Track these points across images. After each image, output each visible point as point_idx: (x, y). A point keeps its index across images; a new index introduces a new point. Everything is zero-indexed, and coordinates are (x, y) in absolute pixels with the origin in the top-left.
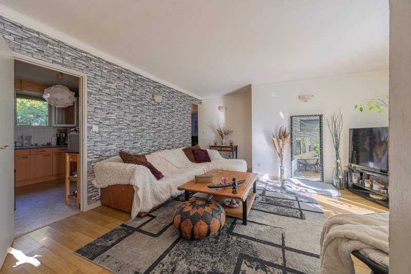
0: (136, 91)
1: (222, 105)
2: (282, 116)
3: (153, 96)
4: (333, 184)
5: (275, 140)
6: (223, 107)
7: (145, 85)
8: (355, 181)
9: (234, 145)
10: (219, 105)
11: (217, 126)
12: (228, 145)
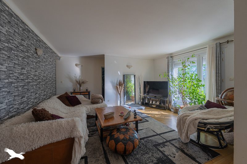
0: (23, 42)
1: (78, 63)
2: (120, 74)
3: (36, 49)
4: (139, 104)
5: (118, 86)
6: (79, 65)
7: (30, 37)
8: (146, 101)
9: (89, 90)
10: (76, 63)
11: (74, 78)
12: (85, 90)
